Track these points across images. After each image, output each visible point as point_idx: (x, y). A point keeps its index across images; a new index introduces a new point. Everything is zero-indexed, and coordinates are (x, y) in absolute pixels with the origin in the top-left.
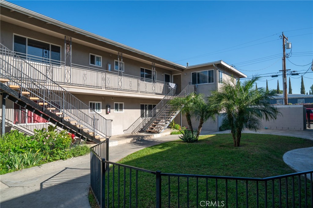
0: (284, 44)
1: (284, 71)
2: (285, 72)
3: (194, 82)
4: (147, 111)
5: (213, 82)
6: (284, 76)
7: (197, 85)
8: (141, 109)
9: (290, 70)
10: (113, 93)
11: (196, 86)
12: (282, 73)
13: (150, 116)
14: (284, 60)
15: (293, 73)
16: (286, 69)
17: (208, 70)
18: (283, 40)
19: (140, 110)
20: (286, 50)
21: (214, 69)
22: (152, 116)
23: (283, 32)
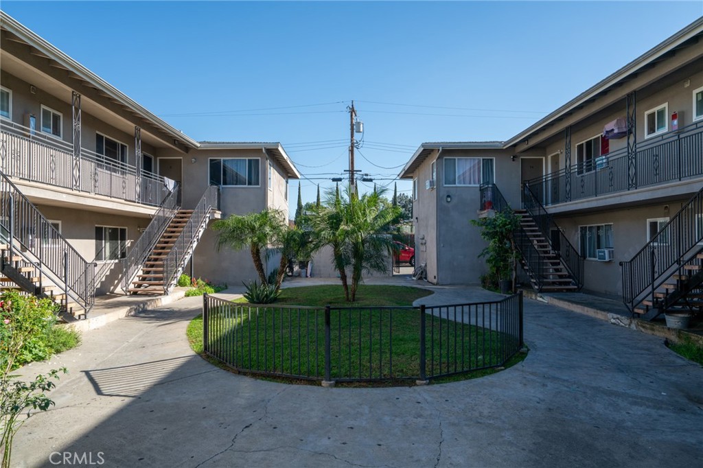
0: (352, 122)
1: (352, 172)
2: (353, 174)
3: (215, 179)
4: (108, 245)
5: (258, 184)
6: (352, 180)
7: (223, 188)
8: (96, 239)
9: (361, 171)
10: (64, 196)
11: (221, 188)
12: (347, 175)
13: (113, 256)
14: (352, 151)
15: (365, 177)
16: (355, 169)
17: (247, 158)
18: (352, 116)
19: (94, 241)
20: (355, 133)
21: (260, 158)
22: (117, 258)
23: (352, 101)
